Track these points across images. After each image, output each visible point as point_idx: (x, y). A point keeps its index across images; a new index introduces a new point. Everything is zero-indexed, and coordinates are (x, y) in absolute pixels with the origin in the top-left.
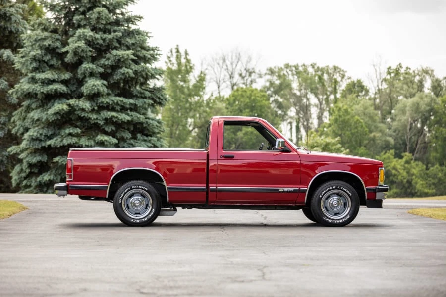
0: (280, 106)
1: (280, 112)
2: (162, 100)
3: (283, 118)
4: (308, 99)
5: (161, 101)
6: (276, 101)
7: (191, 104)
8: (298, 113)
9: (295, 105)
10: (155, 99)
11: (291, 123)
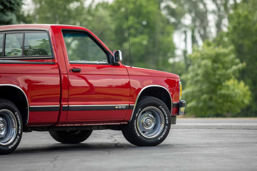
0: (172, 13)
1: (173, 20)
2: (13, 4)
3: (176, 26)
4: (205, 5)
5: (12, 6)
6: (168, 7)
7: (69, 11)
8: (194, 20)
9: (190, 12)
10: (6, 3)
11: (185, 32)
